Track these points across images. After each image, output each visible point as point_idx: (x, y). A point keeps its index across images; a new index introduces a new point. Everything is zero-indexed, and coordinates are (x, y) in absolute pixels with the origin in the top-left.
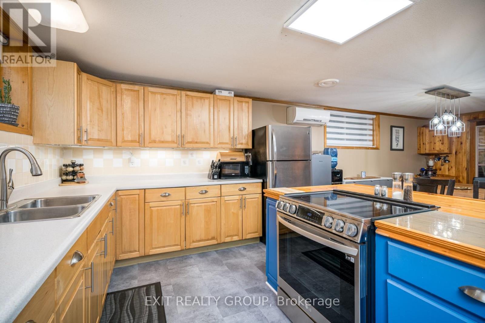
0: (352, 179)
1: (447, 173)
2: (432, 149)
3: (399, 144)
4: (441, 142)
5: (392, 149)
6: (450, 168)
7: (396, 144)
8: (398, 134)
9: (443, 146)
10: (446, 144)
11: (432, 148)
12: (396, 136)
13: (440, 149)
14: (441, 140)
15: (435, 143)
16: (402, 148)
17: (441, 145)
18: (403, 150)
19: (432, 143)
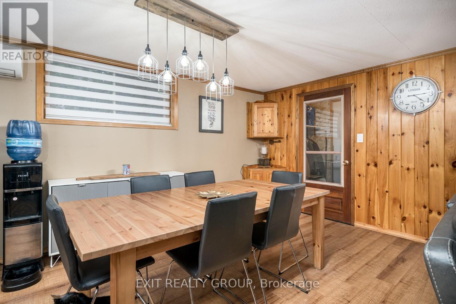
0: (90, 179)
1: (280, 164)
2: (261, 132)
3: (214, 123)
4: (270, 123)
5: (201, 130)
6: (282, 156)
7: (210, 123)
8: (213, 109)
9: (273, 127)
10: (276, 125)
11: (261, 130)
12: (209, 112)
13: (270, 132)
14: (270, 120)
15: (264, 124)
16: (219, 129)
17: (270, 126)
18: (221, 132)
19: (261, 123)
